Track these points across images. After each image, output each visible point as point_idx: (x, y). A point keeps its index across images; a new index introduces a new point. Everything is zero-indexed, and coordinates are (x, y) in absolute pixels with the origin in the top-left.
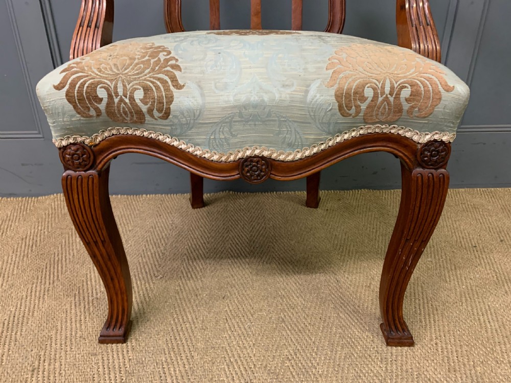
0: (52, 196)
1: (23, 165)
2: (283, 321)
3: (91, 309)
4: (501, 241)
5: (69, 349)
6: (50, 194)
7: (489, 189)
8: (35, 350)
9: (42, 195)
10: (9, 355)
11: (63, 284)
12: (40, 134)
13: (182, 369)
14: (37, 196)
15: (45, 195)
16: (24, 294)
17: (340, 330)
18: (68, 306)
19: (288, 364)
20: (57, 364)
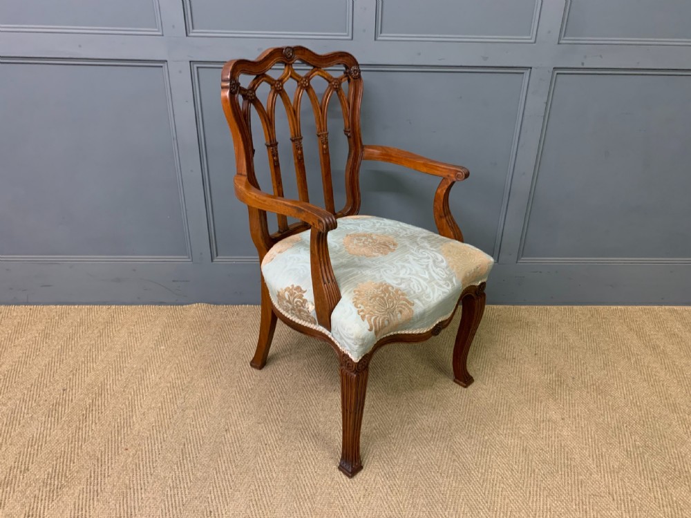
0: (194, 305)
1: (174, 281)
2: (373, 407)
3: (250, 396)
4: (535, 354)
5: (243, 419)
6: (193, 303)
7: (545, 307)
8: (223, 420)
9: (186, 304)
10: (208, 422)
11: (225, 378)
12: (189, 258)
13: (312, 431)
14: (182, 304)
15: (189, 304)
16: (203, 384)
17: (408, 414)
18: (234, 393)
19: (374, 431)
20: (239, 428)
